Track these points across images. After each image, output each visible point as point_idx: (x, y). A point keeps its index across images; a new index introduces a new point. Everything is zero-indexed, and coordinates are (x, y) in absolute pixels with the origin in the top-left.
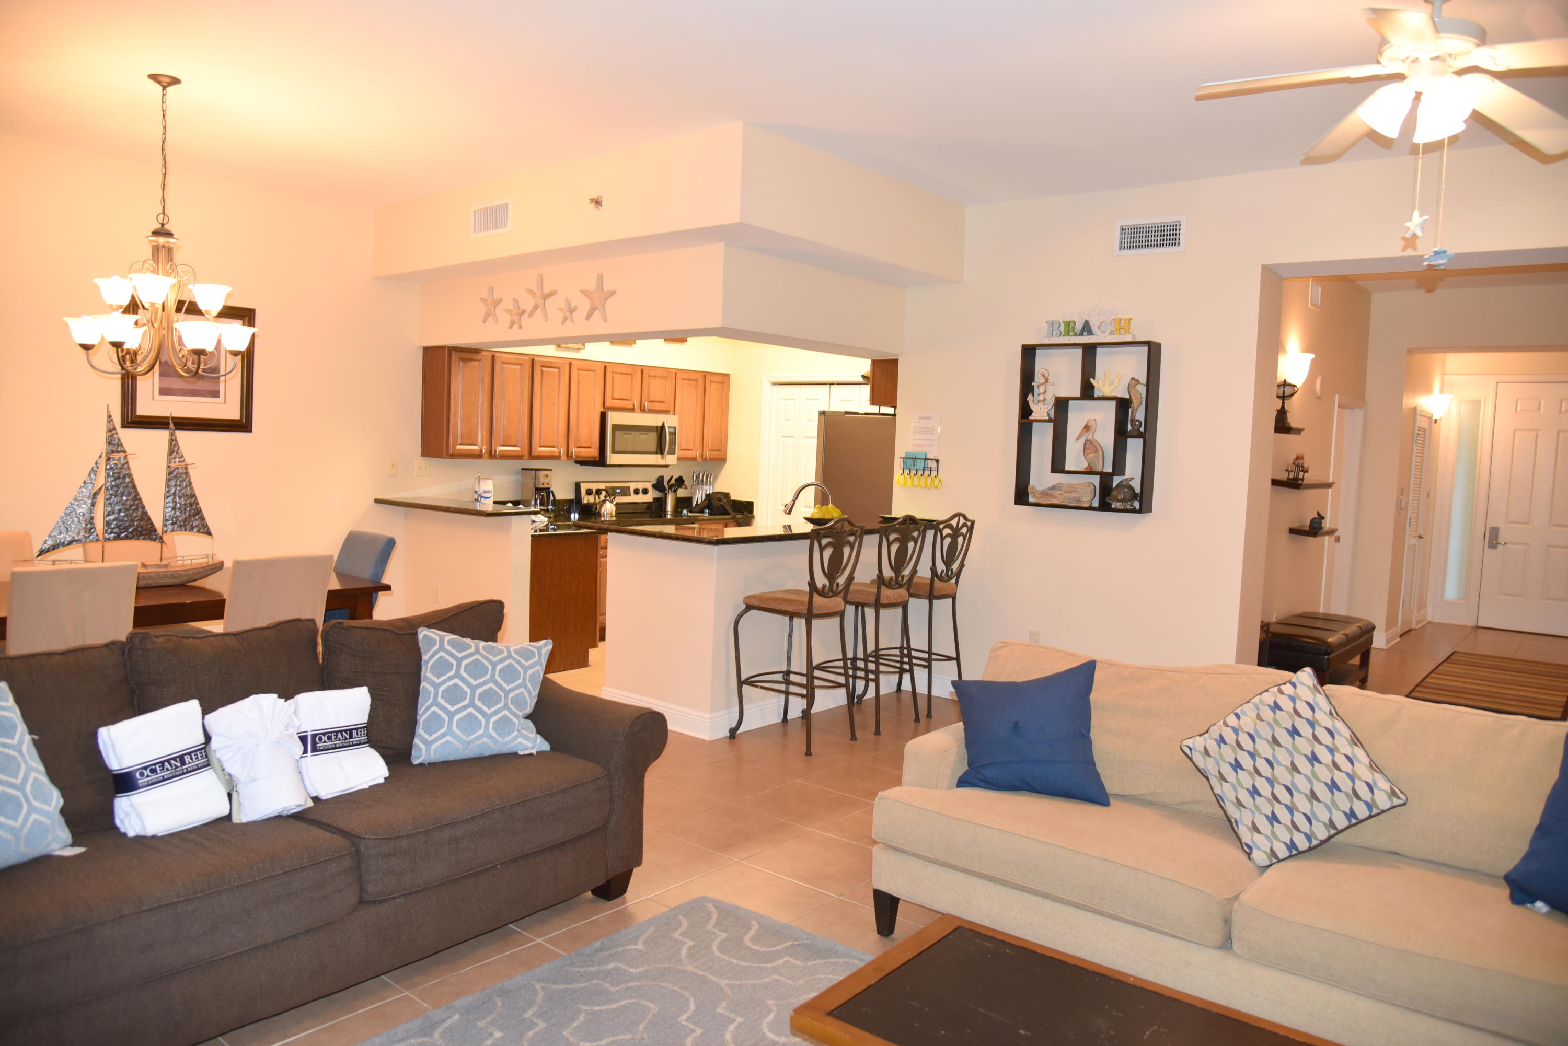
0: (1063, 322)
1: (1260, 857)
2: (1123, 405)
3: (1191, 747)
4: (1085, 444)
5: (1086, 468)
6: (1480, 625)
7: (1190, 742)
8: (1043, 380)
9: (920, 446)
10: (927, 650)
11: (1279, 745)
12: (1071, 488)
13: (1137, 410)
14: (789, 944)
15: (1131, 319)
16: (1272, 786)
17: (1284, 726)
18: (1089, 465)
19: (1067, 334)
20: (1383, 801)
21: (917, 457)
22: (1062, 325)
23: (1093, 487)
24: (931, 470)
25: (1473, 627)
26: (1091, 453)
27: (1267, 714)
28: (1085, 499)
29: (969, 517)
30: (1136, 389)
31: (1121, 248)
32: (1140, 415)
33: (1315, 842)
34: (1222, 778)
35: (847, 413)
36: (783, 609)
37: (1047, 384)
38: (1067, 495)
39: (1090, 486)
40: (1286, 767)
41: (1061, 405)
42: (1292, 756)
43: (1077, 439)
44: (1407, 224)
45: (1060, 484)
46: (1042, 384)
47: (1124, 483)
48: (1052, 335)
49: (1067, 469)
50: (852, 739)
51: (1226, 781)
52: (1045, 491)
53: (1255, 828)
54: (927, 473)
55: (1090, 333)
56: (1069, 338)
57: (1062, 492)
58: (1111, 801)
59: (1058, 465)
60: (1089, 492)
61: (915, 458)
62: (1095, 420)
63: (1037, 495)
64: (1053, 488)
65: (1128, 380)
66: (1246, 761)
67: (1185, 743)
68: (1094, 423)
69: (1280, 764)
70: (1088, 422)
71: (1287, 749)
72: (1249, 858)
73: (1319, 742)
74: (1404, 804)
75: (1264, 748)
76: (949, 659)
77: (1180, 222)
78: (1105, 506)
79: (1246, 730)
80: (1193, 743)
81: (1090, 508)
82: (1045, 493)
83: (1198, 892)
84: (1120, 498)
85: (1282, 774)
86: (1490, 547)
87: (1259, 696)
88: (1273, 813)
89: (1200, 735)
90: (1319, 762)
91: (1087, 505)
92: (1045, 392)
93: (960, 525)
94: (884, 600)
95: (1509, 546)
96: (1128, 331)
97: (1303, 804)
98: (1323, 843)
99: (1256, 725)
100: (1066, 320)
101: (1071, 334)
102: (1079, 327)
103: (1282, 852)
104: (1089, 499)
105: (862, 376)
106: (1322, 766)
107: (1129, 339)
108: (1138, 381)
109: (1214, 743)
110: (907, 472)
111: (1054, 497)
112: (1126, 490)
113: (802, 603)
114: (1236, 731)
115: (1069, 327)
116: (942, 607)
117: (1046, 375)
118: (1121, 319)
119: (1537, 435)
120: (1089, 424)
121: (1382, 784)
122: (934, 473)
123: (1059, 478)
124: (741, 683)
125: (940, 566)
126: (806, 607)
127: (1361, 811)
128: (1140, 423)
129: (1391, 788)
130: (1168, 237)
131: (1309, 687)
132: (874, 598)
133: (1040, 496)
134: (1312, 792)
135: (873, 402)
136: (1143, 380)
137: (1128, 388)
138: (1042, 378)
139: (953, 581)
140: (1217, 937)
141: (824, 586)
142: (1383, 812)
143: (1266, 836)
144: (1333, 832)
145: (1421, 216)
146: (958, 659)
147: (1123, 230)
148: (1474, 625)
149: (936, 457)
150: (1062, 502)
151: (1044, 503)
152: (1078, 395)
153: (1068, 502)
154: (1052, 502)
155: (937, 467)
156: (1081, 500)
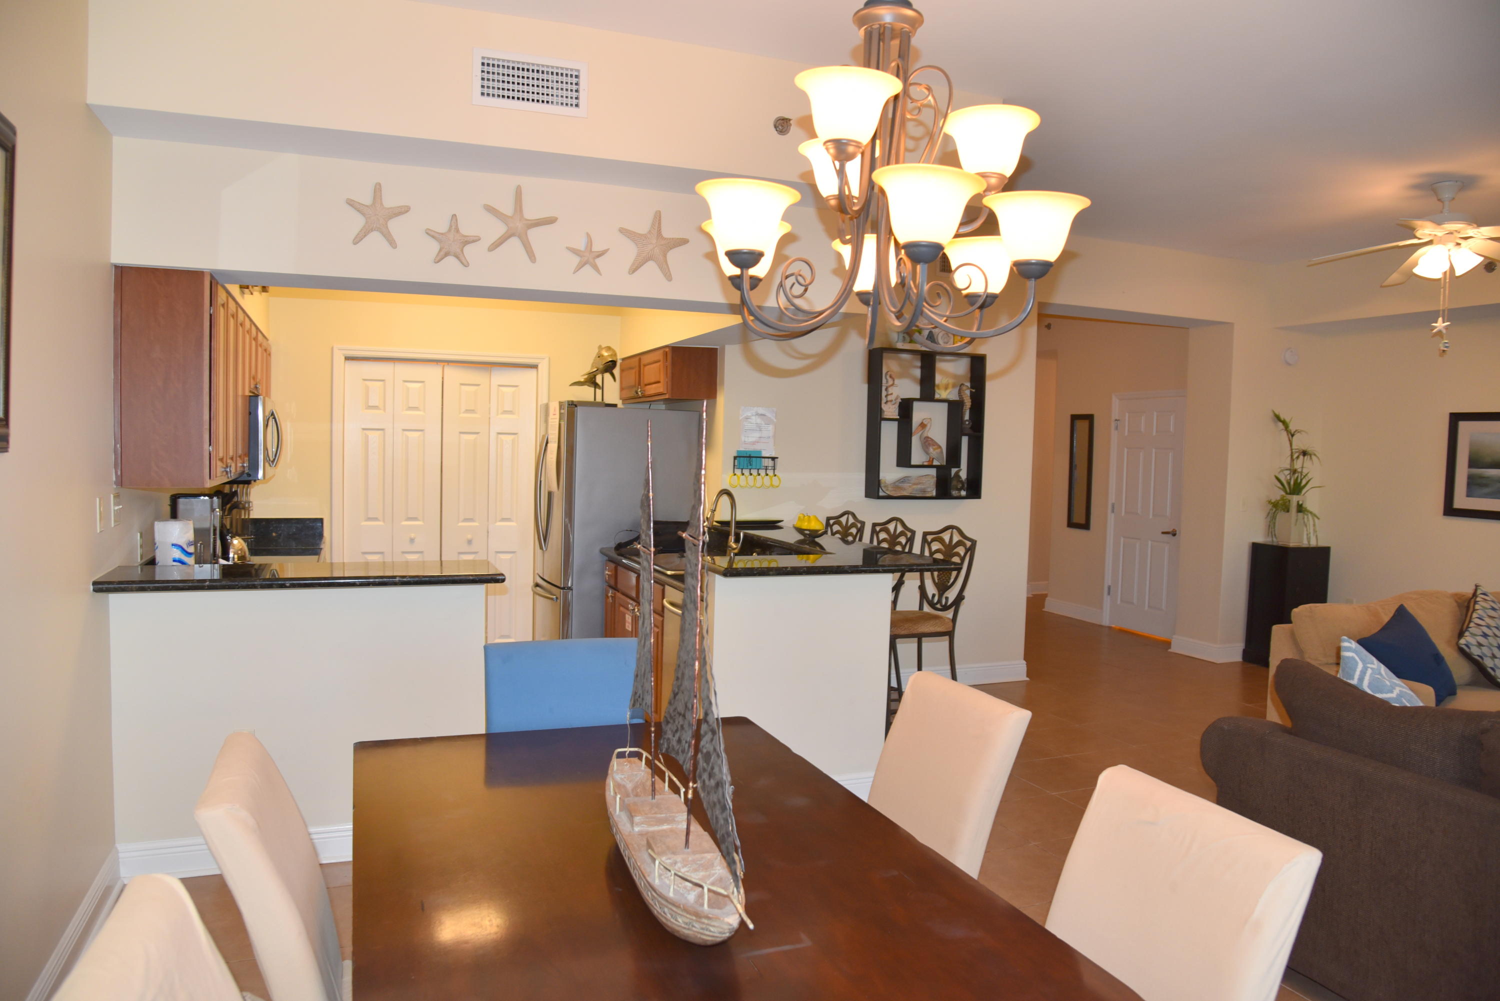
2: (954, 407)
4: (926, 441)
5: (928, 462)
8: (890, 382)
9: (751, 443)
12: (918, 481)
13: (967, 411)
18: (930, 458)
21: (752, 455)
23: (931, 479)
24: (767, 469)
26: (929, 448)
28: (929, 490)
30: (964, 394)
37: (894, 385)
38: (915, 487)
39: (929, 478)
41: (906, 407)
43: (915, 436)
45: (909, 477)
46: (889, 386)
47: (958, 474)
49: (913, 463)
52: (893, 484)
54: (763, 471)
55: (933, 342)
56: (913, 345)
57: (910, 485)
59: (904, 459)
60: (929, 484)
61: (750, 457)
63: (887, 489)
64: (902, 481)
65: (959, 386)
70: (924, 421)
78: (941, 495)
81: (929, 497)
82: (892, 487)
84: (959, 487)
91: (927, 495)
92: (893, 393)
104: (932, 489)
108: (967, 386)
110: (738, 472)
111: (902, 490)
112: (958, 480)
117: (894, 377)
120: (926, 423)
122: (770, 473)
123: (906, 472)
128: (969, 422)
133: (892, 490)
137: (958, 393)
138: (888, 379)
149: (773, 455)
150: (911, 493)
151: (895, 495)
152: (918, 396)
153: (915, 494)
154: (902, 495)
155: (773, 466)
156: (926, 490)
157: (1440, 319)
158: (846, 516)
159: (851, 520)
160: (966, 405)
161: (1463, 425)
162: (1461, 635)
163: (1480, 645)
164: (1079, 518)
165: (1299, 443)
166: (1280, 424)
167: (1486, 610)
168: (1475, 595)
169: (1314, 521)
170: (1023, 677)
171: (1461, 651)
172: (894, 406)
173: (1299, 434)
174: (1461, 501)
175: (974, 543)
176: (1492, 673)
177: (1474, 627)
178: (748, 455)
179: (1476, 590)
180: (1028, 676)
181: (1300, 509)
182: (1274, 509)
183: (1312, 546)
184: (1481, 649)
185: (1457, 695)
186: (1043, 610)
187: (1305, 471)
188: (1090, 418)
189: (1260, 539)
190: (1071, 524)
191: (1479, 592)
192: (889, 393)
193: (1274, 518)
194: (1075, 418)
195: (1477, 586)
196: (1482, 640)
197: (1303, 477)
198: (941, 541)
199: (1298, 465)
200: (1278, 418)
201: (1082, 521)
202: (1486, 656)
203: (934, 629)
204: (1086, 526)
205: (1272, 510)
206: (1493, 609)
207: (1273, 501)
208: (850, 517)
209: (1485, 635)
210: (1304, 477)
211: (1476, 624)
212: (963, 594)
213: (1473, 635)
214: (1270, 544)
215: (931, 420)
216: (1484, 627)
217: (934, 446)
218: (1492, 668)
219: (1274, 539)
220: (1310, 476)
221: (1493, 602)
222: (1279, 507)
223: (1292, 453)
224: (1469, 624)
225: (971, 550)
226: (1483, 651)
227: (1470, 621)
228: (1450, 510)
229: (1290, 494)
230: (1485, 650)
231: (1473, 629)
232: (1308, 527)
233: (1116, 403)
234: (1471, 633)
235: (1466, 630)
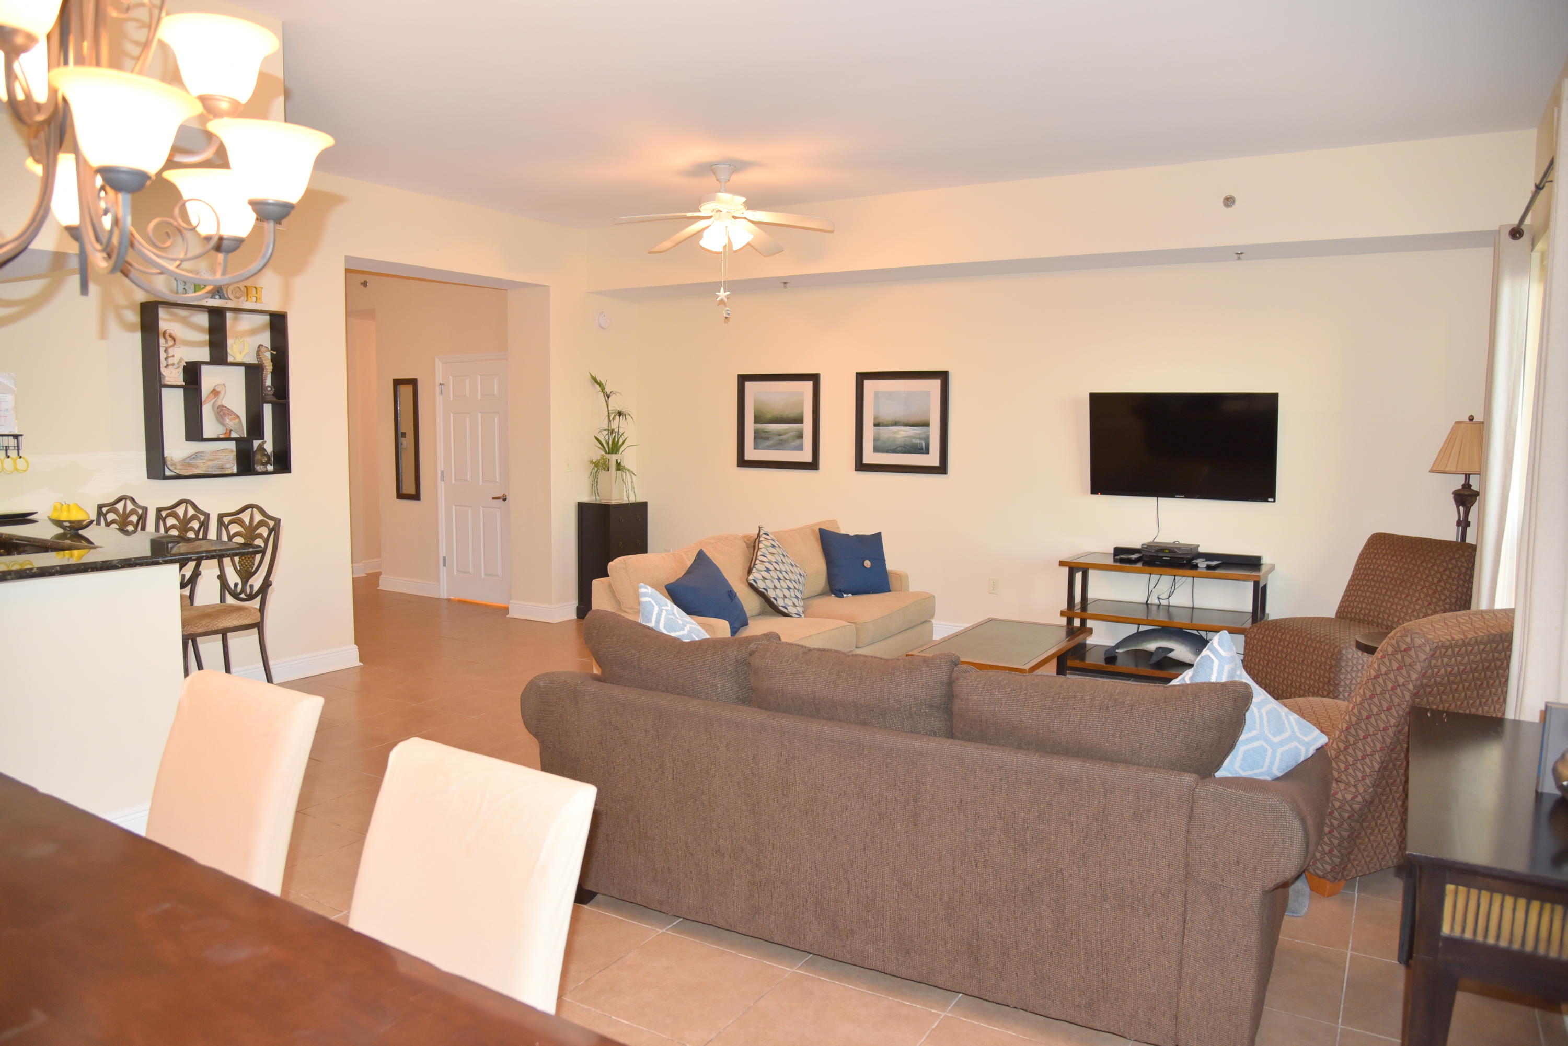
2: (253, 372)
3: (755, 579)
4: (219, 410)
5: (222, 435)
7: (752, 578)
8: (171, 343)
12: (212, 456)
13: (267, 376)
18: (227, 430)
23: (230, 453)
24: (8, 450)
28: (228, 466)
30: (266, 356)
37: (175, 346)
38: (210, 463)
39: (227, 452)
41: (192, 372)
43: (205, 404)
45: (201, 452)
46: (172, 347)
47: (261, 446)
49: (205, 436)
52: (182, 461)
55: (221, 296)
57: (204, 461)
59: (194, 431)
60: (230, 459)
63: (174, 467)
64: (192, 457)
67: (750, 579)
70: (216, 387)
78: (243, 471)
80: (755, 577)
81: (228, 475)
82: (186, 462)
84: (263, 461)
91: (226, 472)
92: (173, 355)
93: (128, 510)
96: (257, 299)
102: (210, 289)
104: (231, 465)
107: (256, 307)
108: (266, 348)
109: (765, 572)
111: (197, 467)
112: (262, 453)
117: (174, 337)
118: (253, 287)
120: (218, 389)
122: (13, 453)
123: (198, 446)
133: (181, 467)
137: (256, 355)
138: (170, 339)
149: (16, 432)
150: (206, 471)
151: (186, 474)
152: (208, 359)
153: (212, 471)
154: (194, 473)
155: (16, 445)
156: (224, 467)
157: (722, 289)
158: (123, 502)
159: (130, 506)
160: (267, 369)
161: (749, 385)
162: (750, 572)
163: (764, 579)
164: (409, 489)
165: (615, 404)
166: (598, 386)
167: (768, 548)
168: (759, 535)
169: (631, 478)
170: (356, 662)
171: (751, 586)
172: (177, 371)
173: (614, 395)
174: (751, 454)
175: (277, 522)
176: (775, 602)
177: (759, 564)
179: (760, 531)
180: (360, 661)
181: (619, 467)
182: (596, 469)
183: (631, 502)
184: (765, 582)
185: (749, 625)
186: (378, 588)
187: (621, 431)
188: (413, 382)
189: (586, 499)
190: (401, 496)
191: (762, 532)
192: (169, 355)
193: (596, 477)
194: (397, 383)
195: (760, 527)
196: (765, 574)
197: (619, 436)
198: (240, 522)
199: (614, 425)
200: (595, 380)
201: (412, 491)
202: (770, 588)
203: (237, 622)
204: (416, 497)
205: (593, 469)
206: (773, 546)
207: (594, 461)
208: (128, 502)
209: (768, 570)
210: (621, 436)
211: (760, 561)
212: (270, 580)
213: (759, 571)
214: (594, 502)
215: (225, 386)
216: (767, 563)
217: (231, 415)
218: (774, 598)
219: (598, 498)
220: (625, 435)
221: (773, 540)
222: (600, 466)
223: (609, 413)
224: (755, 562)
225: (275, 529)
226: (767, 584)
227: (756, 559)
228: (743, 462)
229: (609, 453)
230: (769, 583)
231: (759, 566)
232: (627, 484)
233: (439, 367)
234: (757, 570)
235: (754, 567)
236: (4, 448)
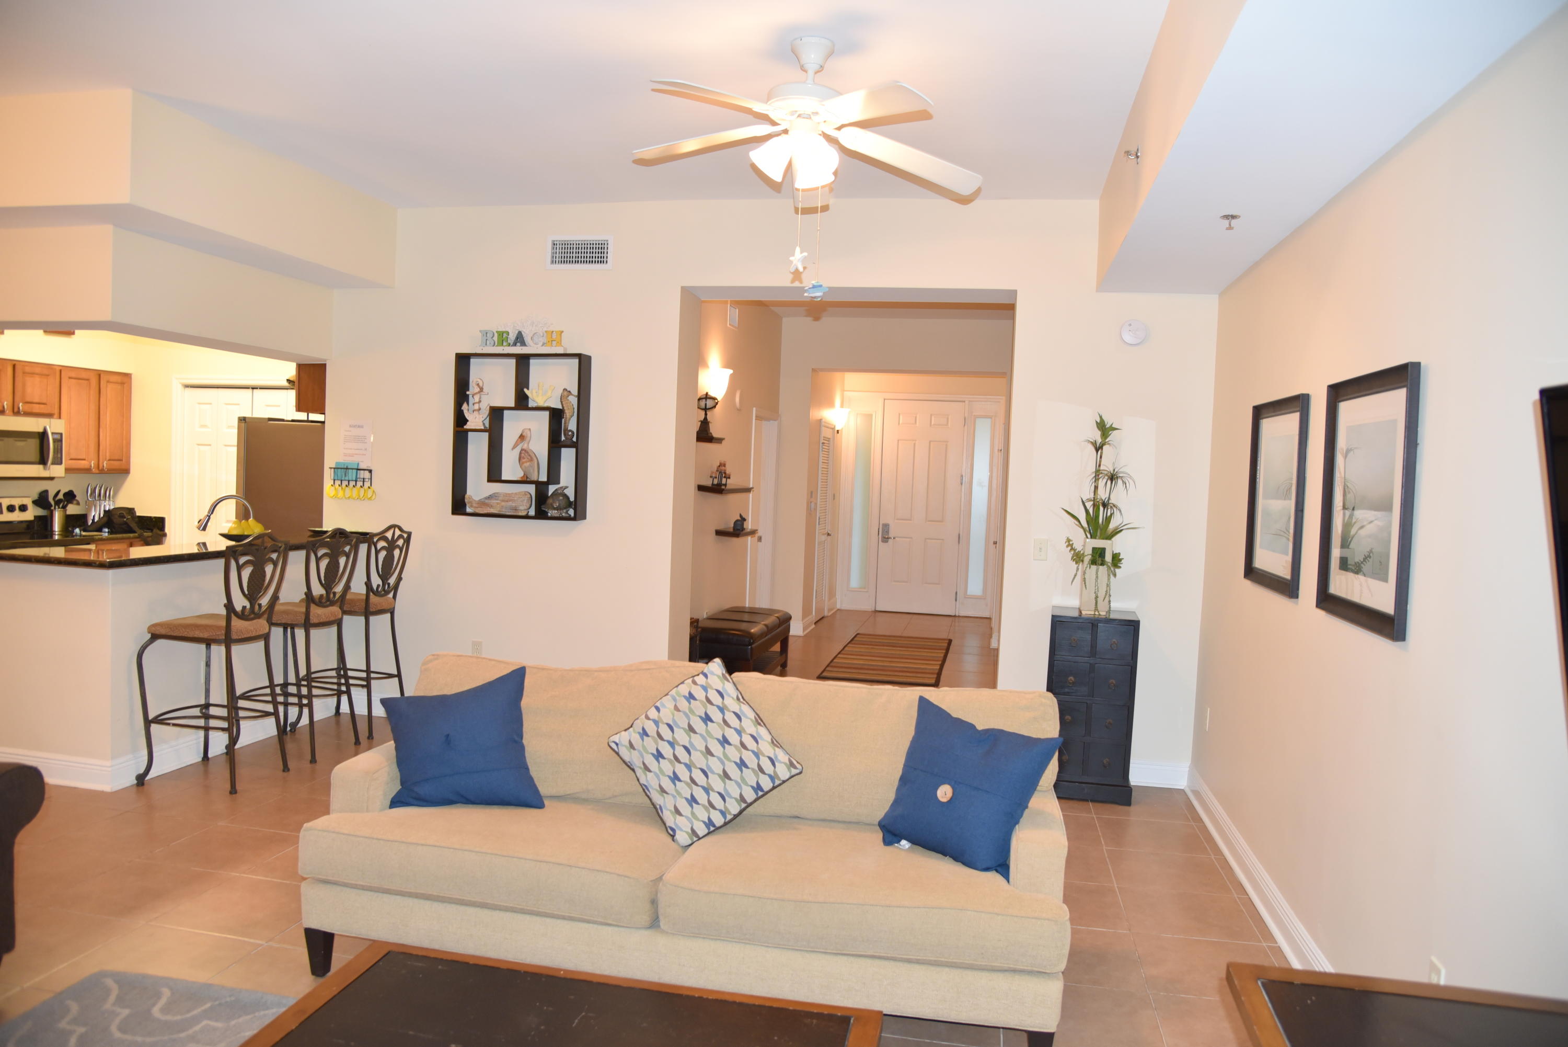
0: (497, 332)
1: (683, 837)
2: (556, 415)
3: (618, 742)
4: (520, 453)
5: (522, 477)
6: (878, 609)
7: (616, 738)
8: (477, 390)
9: (352, 455)
10: (365, 668)
11: (695, 732)
12: (508, 498)
13: (570, 419)
14: (208, 1005)
15: (563, 332)
16: (690, 771)
17: (697, 714)
18: (524, 474)
19: (501, 343)
20: (783, 772)
21: (349, 467)
22: (496, 335)
23: (529, 496)
24: (364, 482)
25: (872, 612)
26: (526, 462)
27: (683, 705)
28: (522, 508)
29: (405, 529)
30: (568, 400)
31: (552, 262)
32: (572, 425)
33: (729, 817)
34: (647, 769)
35: (270, 419)
36: (196, 636)
37: (482, 393)
38: (503, 504)
39: (526, 495)
40: (701, 752)
41: (496, 414)
42: (706, 741)
43: (514, 448)
44: (791, 258)
45: (497, 493)
46: (476, 393)
47: (559, 492)
48: (486, 344)
49: (503, 478)
50: (284, 771)
51: (650, 771)
52: (483, 500)
53: (677, 812)
54: (360, 484)
55: (523, 344)
56: (502, 348)
57: (498, 501)
58: (546, 802)
59: (494, 474)
60: (525, 501)
61: (347, 468)
62: (530, 429)
63: (474, 505)
64: (490, 497)
65: (562, 391)
66: (666, 750)
67: (612, 739)
68: (529, 432)
69: (696, 750)
70: (523, 432)
71: (701, 735)
72: (673, 840)
73: (729, 726)
74: (801, 773)
75: (681, 737)
76: (390, 676)
77: (607, 241)
78: (541, 514)
79: (665, 721)
80: (619, 739)
81: (527, 517)
82: (482, 503)
83: (626, 879)
84: (555, 507)
85: (698, 759)
86: (883, 541)
87: (676, 689)
88: (692, 796)
89: (626, 730)
90: (729, 744)
91: (524, 514)
92: (480, 401)
93: (396, 537)
94: (313, 620)
95: (896, 538)
96: (559, 343)
97: (717, 784)
98: (737, 817)
99: (673, 715)
100: (500, 330)
101: (505, 344)
102: (512, 337)
103: (702, 830)
104: (526, 507)
105: (287, 380)
106: (732, 747)
107: (560, 351)
108: (569, 392)
109: (638, 736)
110: (338, 483)
112: (561, 498)
113: (219, 628)
114: (656, 723)
115: (502, 337)
116: (380, 623)
117: (481, 385)
118: (553, 332)
119: (915, 444)
120: (524, 434)
121: (782, 757)
122: (367, 484)
123: (496, 487)
124: (148, 722)
125: (376, 581)
126: (223, 632)
127: (766, 784)
128: (573, 433)
129: (790, 760)
130: (597, 255)
131: (718, 676)
132: (303, 617)
134: (724, 772)
135: (299, 408)
136: (575, 391)
137: (561, 399)
138: (476, 387)
139: (391, 595)
140: (645, 918)
141: (244, 608)
142: (784, 782)
143: (687, 817)
144: (744, 805)
145: (801, 253)
146: (399, 676)
147: (554, 244)
148: (873, 609)
149: (369, 467)
150: (500, 511)
151: (485, 513)
152: (512, 404)
153: (507, 512)
154: (489, 512)
155: (370, 478)
156: (517, 508)
157: (798, 250)
159: (398, 533)
161: (1263, 425)
174: (1260, 557)
178: (345, 467)
199: (1104, 494)
217: (531, 459)
223: (1097, 475)
228: (1250, 571)
236: (362, 480)
